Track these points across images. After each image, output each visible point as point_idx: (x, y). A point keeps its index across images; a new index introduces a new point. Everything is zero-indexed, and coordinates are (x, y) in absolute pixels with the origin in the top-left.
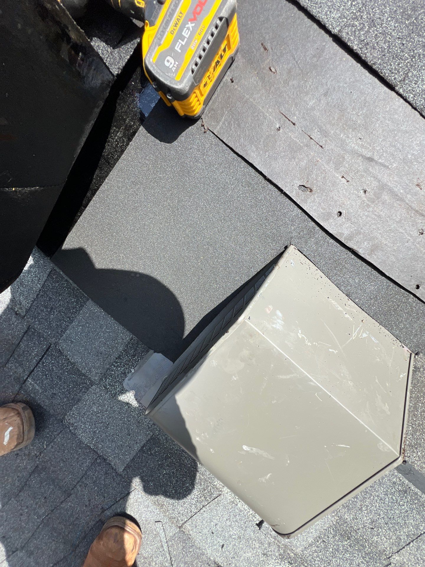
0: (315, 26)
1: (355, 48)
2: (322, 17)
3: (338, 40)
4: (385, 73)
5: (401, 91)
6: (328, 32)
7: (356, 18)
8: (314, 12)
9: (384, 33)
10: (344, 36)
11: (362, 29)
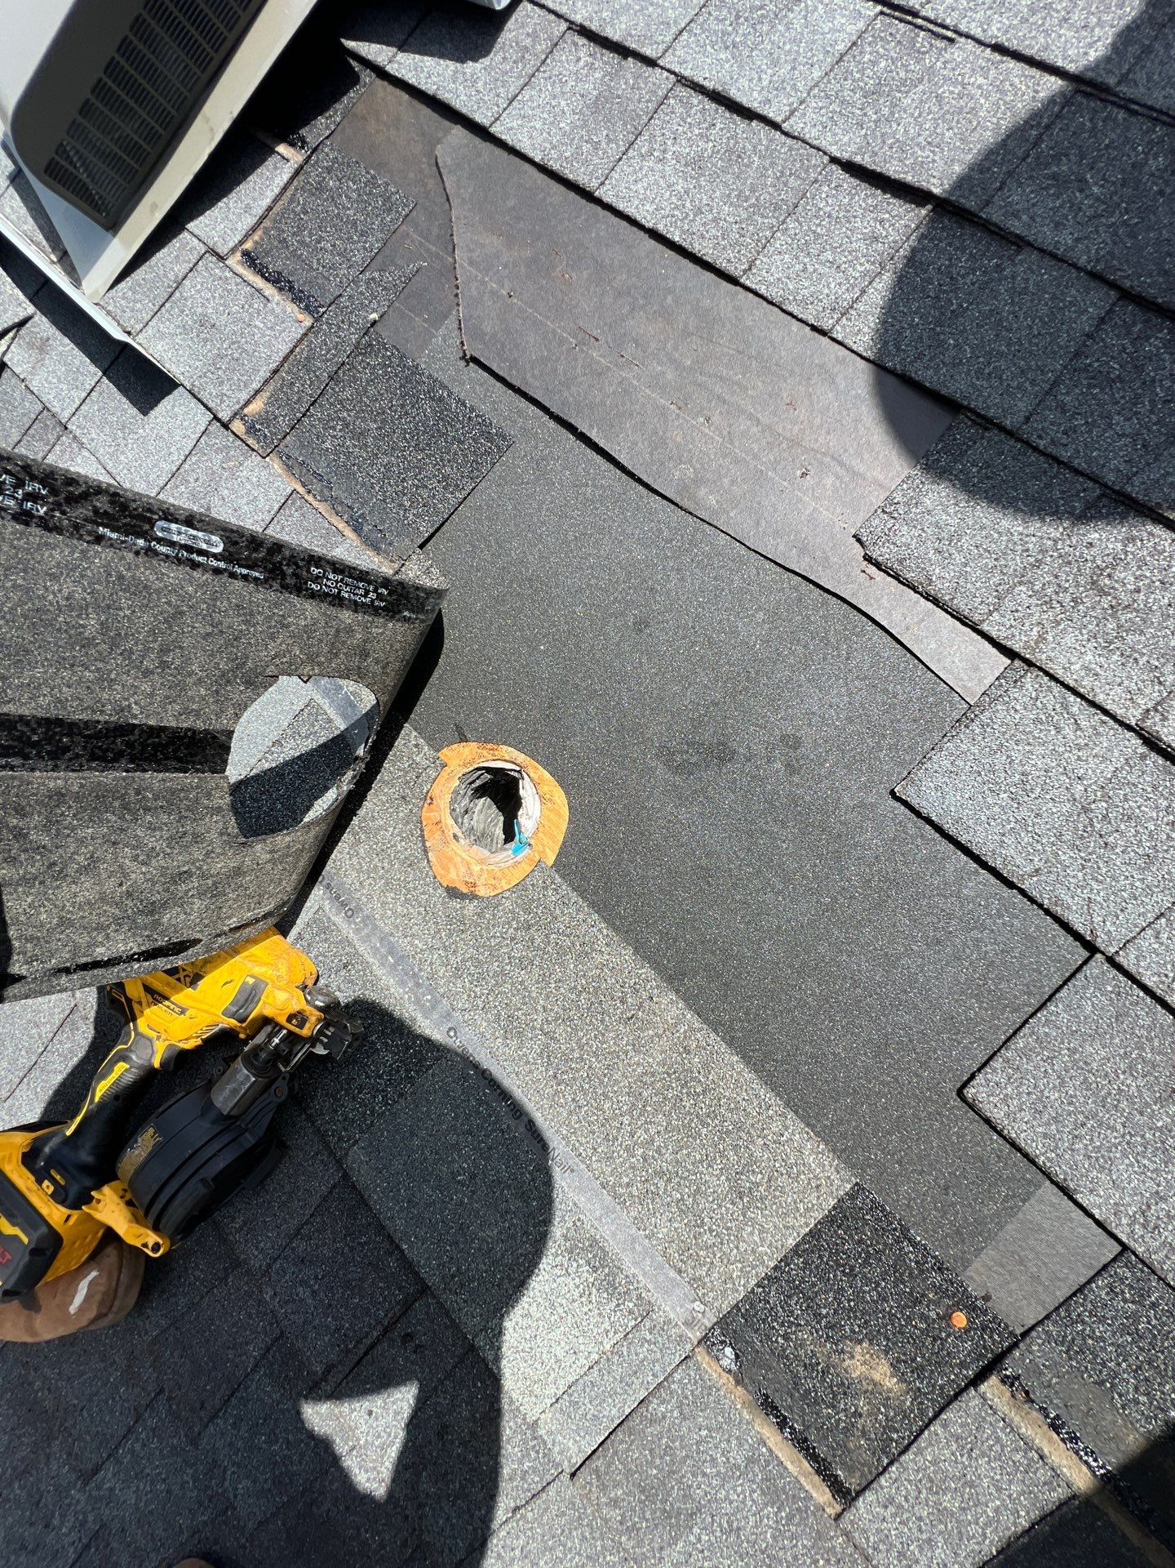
0: (624, 224)
1: (677, 239)
2: (631, 211)
3: (654, 234)
4: (722, 264)
5: (748, 283)
6: (641, 227)
7: (677, 207)
8: (621, 206)
9: (715, 220)
10: (661, 228)
11: (686, 217)
